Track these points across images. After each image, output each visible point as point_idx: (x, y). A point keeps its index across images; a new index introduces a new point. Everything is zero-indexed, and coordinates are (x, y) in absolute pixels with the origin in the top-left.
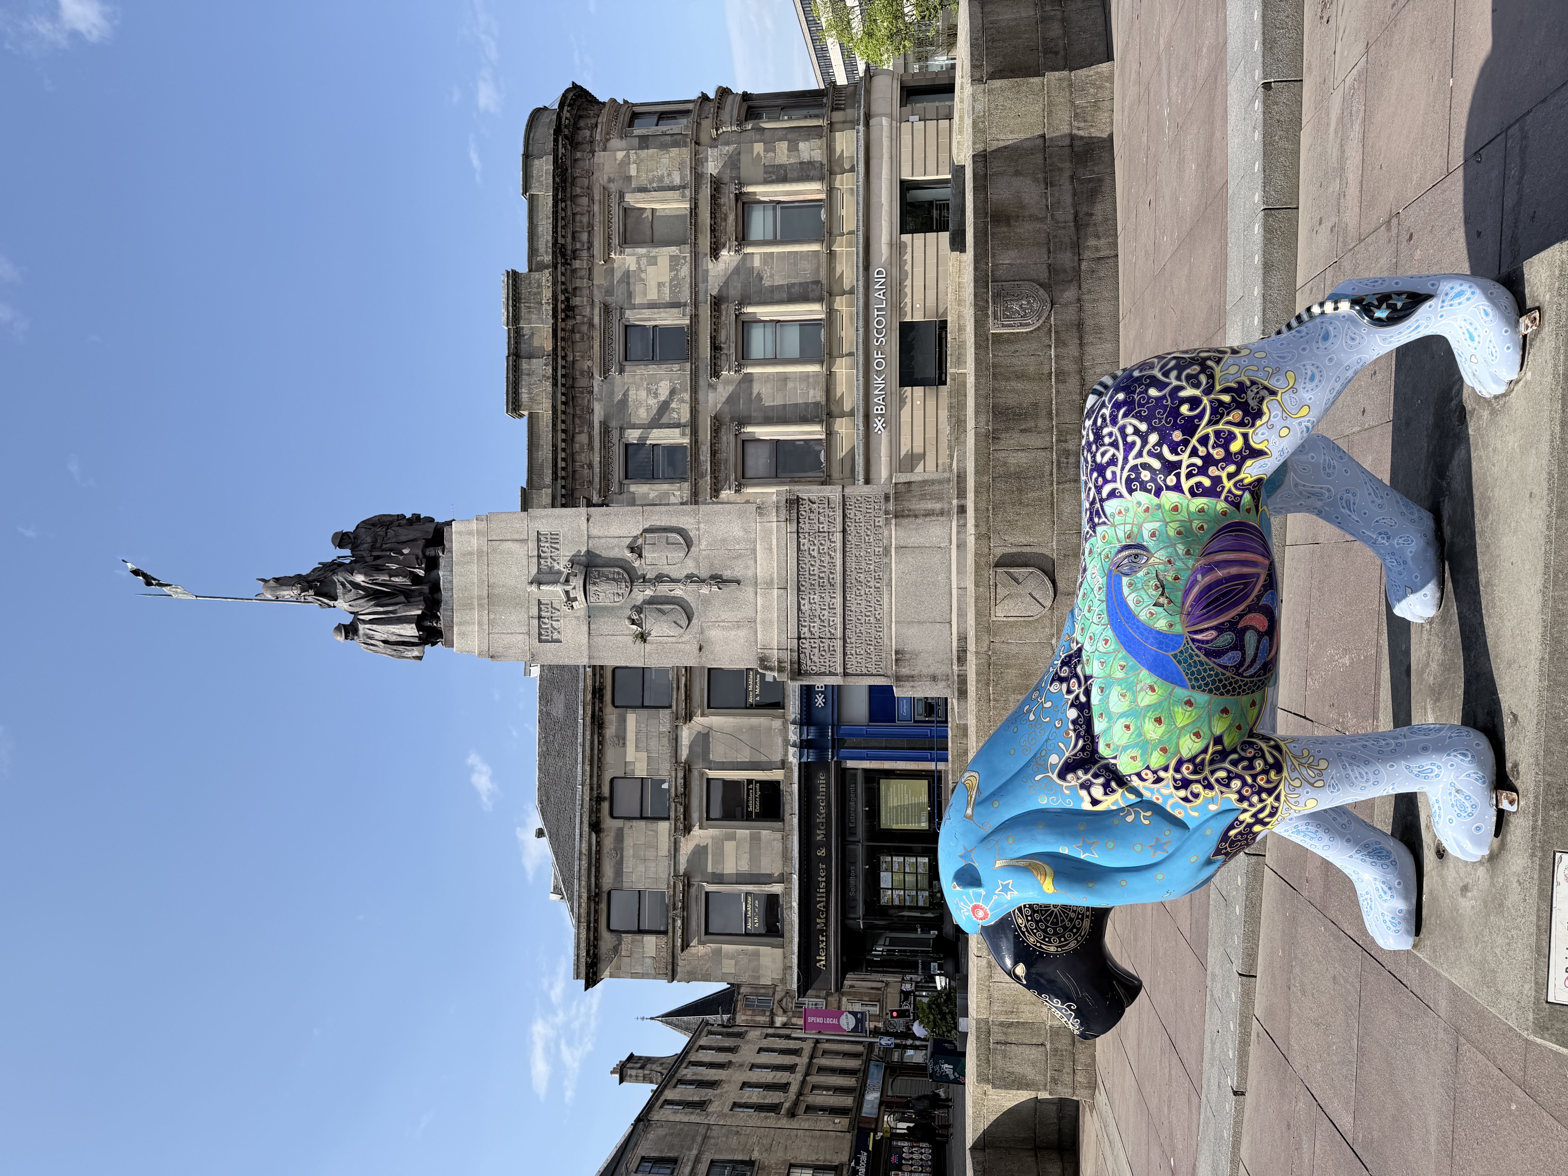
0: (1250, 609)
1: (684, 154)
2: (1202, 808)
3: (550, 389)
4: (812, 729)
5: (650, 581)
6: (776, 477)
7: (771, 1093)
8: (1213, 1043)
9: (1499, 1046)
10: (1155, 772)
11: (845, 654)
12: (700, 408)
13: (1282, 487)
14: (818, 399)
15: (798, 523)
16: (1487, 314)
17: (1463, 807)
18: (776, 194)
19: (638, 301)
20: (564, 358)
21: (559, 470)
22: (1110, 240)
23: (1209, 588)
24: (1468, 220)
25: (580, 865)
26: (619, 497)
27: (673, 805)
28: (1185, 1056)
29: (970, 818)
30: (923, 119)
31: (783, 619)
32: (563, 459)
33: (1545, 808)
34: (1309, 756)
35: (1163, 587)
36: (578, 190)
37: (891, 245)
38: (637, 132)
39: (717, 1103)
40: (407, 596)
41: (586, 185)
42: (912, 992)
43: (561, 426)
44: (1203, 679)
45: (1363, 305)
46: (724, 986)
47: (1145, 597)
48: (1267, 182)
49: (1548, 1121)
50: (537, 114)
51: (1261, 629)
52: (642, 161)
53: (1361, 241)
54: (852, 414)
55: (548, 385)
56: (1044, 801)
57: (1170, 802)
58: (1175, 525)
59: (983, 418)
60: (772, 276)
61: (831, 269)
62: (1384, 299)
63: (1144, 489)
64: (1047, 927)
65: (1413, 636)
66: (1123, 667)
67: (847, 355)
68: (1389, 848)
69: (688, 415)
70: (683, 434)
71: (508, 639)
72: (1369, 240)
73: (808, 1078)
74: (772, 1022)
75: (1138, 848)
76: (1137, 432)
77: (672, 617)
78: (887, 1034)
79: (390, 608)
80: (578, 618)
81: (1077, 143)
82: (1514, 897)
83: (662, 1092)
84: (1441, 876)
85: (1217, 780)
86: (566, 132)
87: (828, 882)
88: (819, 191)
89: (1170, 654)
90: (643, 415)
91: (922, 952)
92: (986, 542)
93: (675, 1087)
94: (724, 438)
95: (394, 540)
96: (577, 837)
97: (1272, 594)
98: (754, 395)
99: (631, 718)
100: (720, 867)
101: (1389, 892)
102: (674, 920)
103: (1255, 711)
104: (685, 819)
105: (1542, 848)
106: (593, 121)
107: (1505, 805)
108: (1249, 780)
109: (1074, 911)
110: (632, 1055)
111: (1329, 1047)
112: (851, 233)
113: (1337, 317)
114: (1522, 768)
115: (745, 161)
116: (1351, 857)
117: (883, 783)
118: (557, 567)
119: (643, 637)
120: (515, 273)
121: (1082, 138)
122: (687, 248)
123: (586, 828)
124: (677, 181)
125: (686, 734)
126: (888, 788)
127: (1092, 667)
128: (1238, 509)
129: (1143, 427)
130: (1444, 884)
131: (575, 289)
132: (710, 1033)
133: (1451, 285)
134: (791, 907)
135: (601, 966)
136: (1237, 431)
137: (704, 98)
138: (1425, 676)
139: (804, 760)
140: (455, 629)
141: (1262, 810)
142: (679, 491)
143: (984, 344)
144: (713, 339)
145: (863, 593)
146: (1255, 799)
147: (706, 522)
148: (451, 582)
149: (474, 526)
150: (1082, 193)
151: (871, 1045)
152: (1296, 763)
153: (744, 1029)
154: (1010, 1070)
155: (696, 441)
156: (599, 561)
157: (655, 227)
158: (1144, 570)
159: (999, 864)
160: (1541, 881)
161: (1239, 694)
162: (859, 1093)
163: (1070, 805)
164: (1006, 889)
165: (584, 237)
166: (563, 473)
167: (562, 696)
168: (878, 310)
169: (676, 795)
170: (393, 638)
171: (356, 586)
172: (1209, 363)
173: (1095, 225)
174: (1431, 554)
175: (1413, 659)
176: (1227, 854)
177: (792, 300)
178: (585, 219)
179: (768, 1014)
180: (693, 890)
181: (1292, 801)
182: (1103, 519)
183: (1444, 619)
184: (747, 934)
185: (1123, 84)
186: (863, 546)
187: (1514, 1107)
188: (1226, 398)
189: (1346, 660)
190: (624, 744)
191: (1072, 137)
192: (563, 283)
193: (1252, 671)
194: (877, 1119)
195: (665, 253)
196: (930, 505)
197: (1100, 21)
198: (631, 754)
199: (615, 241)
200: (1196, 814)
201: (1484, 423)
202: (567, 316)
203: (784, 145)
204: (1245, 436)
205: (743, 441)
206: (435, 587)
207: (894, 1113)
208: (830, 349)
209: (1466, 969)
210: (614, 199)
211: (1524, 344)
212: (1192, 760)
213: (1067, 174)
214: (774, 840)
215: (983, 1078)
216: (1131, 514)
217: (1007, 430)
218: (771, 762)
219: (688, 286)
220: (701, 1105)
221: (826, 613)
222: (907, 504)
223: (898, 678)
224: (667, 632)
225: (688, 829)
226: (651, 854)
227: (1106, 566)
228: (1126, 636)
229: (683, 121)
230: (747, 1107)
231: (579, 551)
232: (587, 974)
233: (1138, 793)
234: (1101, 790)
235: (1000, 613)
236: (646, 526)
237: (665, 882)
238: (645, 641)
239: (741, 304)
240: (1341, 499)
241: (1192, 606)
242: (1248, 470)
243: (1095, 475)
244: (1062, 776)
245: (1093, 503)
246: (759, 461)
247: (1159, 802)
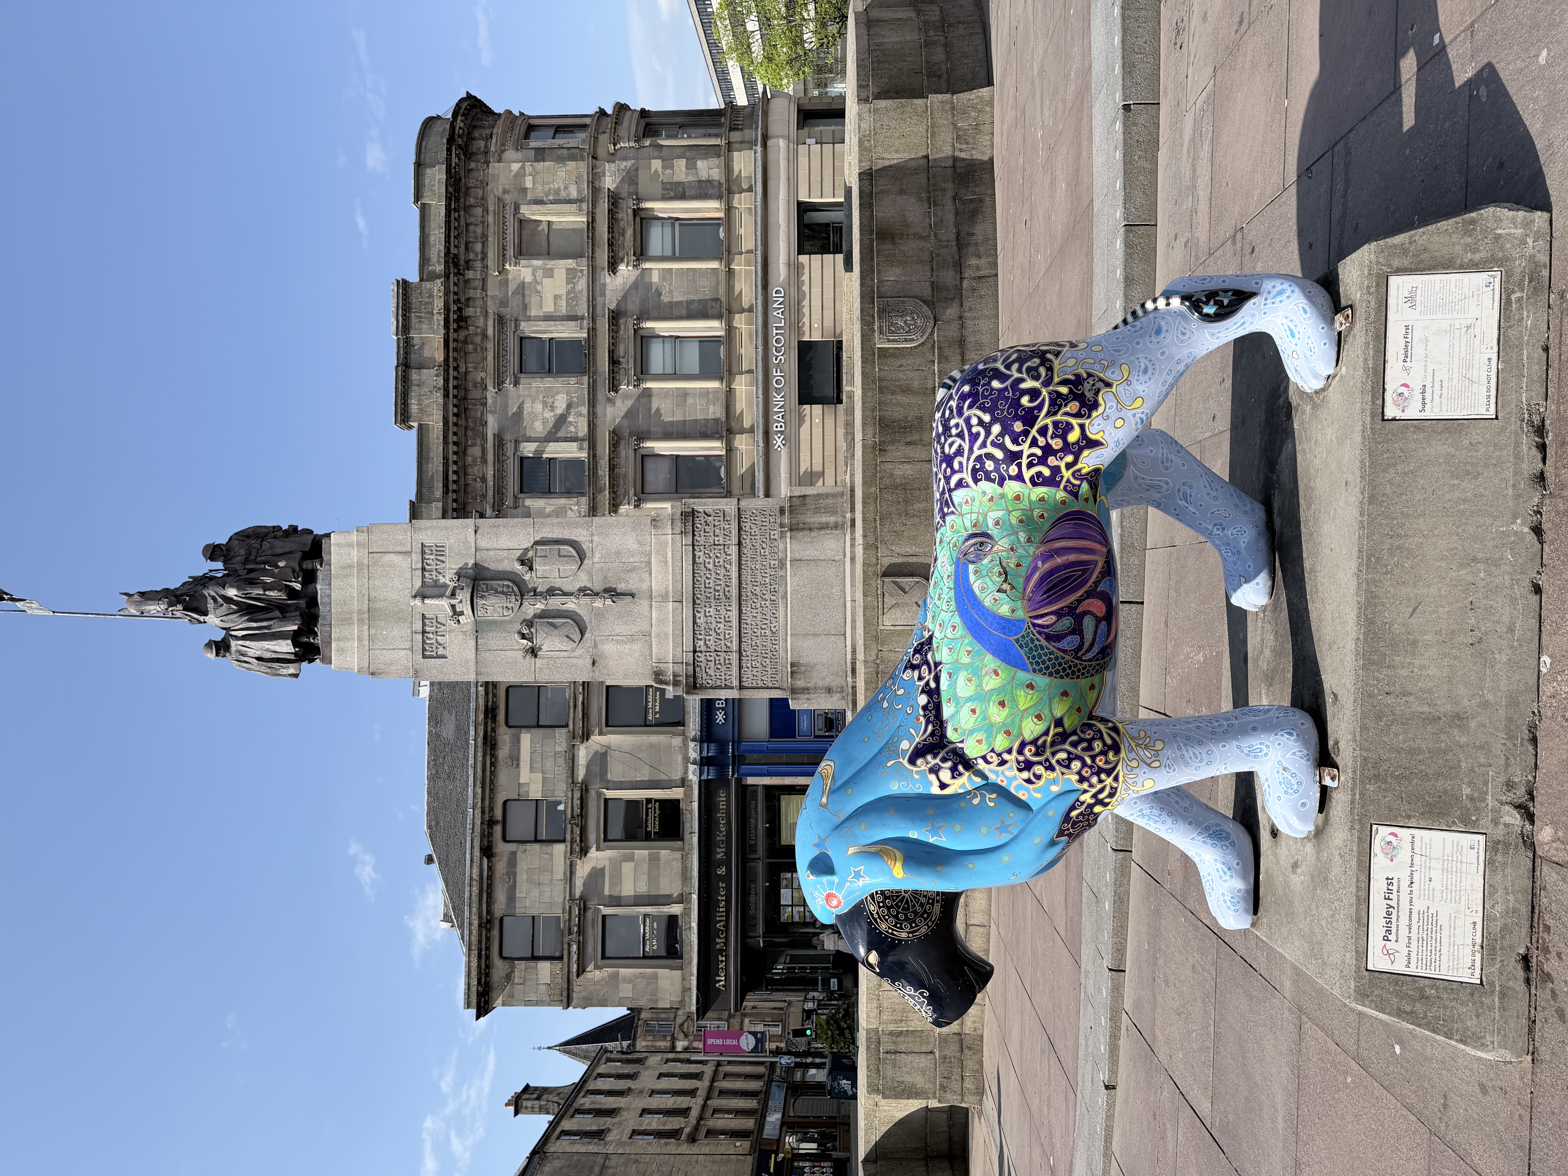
0: (1089, 595)
1: (582, 167)
2: (1045, 789)
3: (441, 400)
4: (713, 746)
5: (541, 594)
6: (677, 492)
7: (671, 1119)
8: (1087, 1039)
9: (1336, 1022)
10: (999, 755)
11: (740, 667)
12: (599, 422)
13: (1123, 480)
14: (718, 415)
15: (694, 535)
16: (1305, 312)
17: (1289, 785)
18: (674, 210)
19: (533, 312)
20: (456, 369)
21: (450, 483)
22: (991, 259)
23: (1050, 573)
24: (1301, 233)
25: (470, 892)
26: (515, 511)
27: (569, 826)
28: (1061, 1054)
29: (825, 806)
30: (819, 142)
31: (678, 632)
32: (454, 472)
33: (1362, 781)
34: (1146, 737)
35: (1006, 573)
36: (472, 201)
37: (789, 265)
38: (533, 144)
39: (615, 1132)
40: (282, 611)
41: (480, 195)
42: (815, 1010)
43: (452, 438)
44: (1044, 662)
45: (1194, 302)
46: (622, 1011)
47: (990, 583)
48: (1127, 198)
49: (1379, 1091)
50: (429, 122)
51: (1099, 615)
52: (538, 173)
53: (1210, 255)
54: (751, 430)
55: (439, 397)
56: (896, 787)
57: (1014, 784)
58: (1017, 514)
59: (870, 431)
60: (671, 292)
61: (730, 287)
62: (1212, 296)
63: (988, 479)
64: (898, 913)
65: (1249, 624)
66: (969, 652)
67: (747, 372)
68: (1229, 830)
69: (586, 429)
70: (581, 448)
71: (389, 655)
72: (1217, 254)
73: (709, 1102)
74: (673, 1047)
75: (984, 830)
76: (981, 423)
77: (564, 631)
78: (789, 1053)
79: (265, 624)
80: (464, 633)
81: (959, 164)
82: (1336, 870)
83: (558, 1123)
84: (1275, 855)
85: (1058, 762)
86: (460, 141)
87: (728, 901)
88: (717, 210)
89: (1012, 639)
90: (539, 428)
91: (822, 968)
92: (873, 552)
93: (572, 1116)
94: (623, 453)
95: (269, 552)
96: (468, 862)
97: (1110, 581)
98: (653, 410)
99: (526, 738)
100: (618, 889)
101: (1228, 873)
102: (569, 945)
103: (1095, 694)
104: (581, 841)
105: (1360, 820)
106: (488, 132)
107: (1327, 781)
108: (1089, 761)
109: (925, 896)
110: (527, 1086)
111: (1189, 1035)
112: (749, 252)
113: (1169, 312)
114: (1342, 745)
115: (642, 174)
116: (1193, 839)
117: (784, 799)
118: (442, 580)
119: (533, 652)
120: (405, 282)
121: (964, 159)
122: (584, 261)
123: (477, 853)
124: (574, 194)
125: (583, 754)
126: (788, 805)
127: (942, 654)
128: (1077, 498)
129: (987, 418)
130: (1278, 862)
131: (468, 299)
132: (609, 1060)
133: (1272, 284)
134: (690, 928)
135: (493, 994)
136: (1074, 421)
137: (602, 113)
138: (1260, 663)
139: (704, 777)
140: (333, 645)
141: (1101, 790)
142: (576, 506)
143: (870, 358)
144: (612, 353)
145: (758, 606)
146: (1094, 780)
147: (600, 534)
148: (329, 596)
149: (354, 537)
150: (964, 213)
151: (773, 1064)
152: (1133, 744)
153: (644, 1055)
154: (900, 1079)
155: (594, 456)
156: (487, 574)
157: (551, 239)
158: (989, 558)
159: (851, 850)
160: (1360, 853)
161: (1078, 677)
162: (760, 1115)
163: (920, 789)
164: (858, 875)
165: (478, 247)
166: (455, 487)
167: (453, 717)
168: (777, 328)
169: (572, 817)
170: (268, 655)
171: (228, 600)
172: (1049, 356)
173: (976, 244)
174: (1262, 544)
175: (1249, 646)
176: (1070, 835)
177: (691, 316)
178: (479, 230)
179: (669, 1038)
180: (589, 914)
181: (1130, 781)
182: (952, 509)
183: (1275, 607)
184: (645, 957)
185: (1002, 108)
186: (759, 558)
187: (1349, 1080)
188: (1064, 390)
189: (1200, 657)
190: (518, 765)
191: (955, 159)
192: (455, 293)
193: (1090, 655)
194: (778, 1141)
195: (561, 266)
196: (824, 519)
197: (981, 48)
198: (525, 774)
199: (510, 252)
200: (1038, 796)
201: (1306, 417)
202: (459, 327)
203: (682, 163)
204: (1082, 427)
205: (643, 456)
206: (313, 601)
207: (796, 1133)
208: (730, 366)
209: (1297, 943)
210: (509, 210)
211: (1340, 341)
212: (1034, 742)
213: (950, 194)
214: (674, 859)
215: (873, 1089)
216: (977, 503)
217: (893, 442)
218: (670, 781)
219: (585, 299)
220: (599, 1135)
221: (721, 626)
222: (801, 518)
223: (794, 691)
224: (559, 646)
225: (584, 851)
226: (545, 878)
227: (955, 554)
228: (971, 622)
229: (582, 135)
230: (646, 1134)
231: (466, 564)
232: (478, 1004)
233: (984, 777)
234: (949, 773)
235: (888, 622)
236: (537, 538)
237: (561, 907)
238: (536, 656)
239: (640, 318)
240: (1179, 491)
241: (1033, 592)
242: (1085, 460)
243: (944, 465)
244: (912, 761)
245: (943, 493)
246: (658, 476)
247: (1003, 784)
